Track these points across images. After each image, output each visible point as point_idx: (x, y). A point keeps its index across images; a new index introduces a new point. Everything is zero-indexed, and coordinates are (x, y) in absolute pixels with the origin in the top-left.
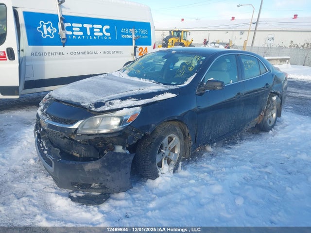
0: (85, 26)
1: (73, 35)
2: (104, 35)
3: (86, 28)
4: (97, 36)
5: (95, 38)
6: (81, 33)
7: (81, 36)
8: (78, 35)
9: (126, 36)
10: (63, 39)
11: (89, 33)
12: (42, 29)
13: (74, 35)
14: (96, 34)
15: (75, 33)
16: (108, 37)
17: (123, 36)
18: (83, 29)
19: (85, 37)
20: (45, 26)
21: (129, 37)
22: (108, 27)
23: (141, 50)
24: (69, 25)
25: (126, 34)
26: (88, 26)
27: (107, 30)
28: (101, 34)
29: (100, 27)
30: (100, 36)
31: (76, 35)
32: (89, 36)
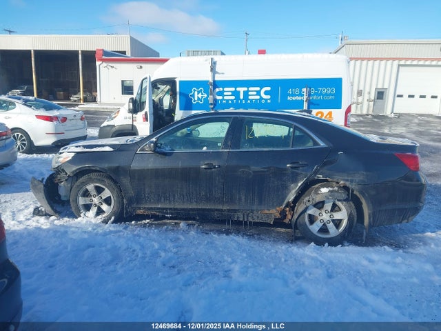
0: (238, 89)
1: (223, 99)
2: (261, 98)
3: (239, 92)
4: (251, 100)
5: (249, 101)
6: (233, 97)
7: (232, 100)
8: (229, 100)
9: (294, 98)
10: (211, 104)
11: (242, 97)
12: (193, 96)
13: (225, 100)
14: (250, 97)
15: (225, 98)
16: (266, 100)
17: (289, 98)
18: (236, 94)
19: (237, 101)
20: (196, 93)
21: (300, 98)
22: (268, 89)
23: (319, 115)
24: (221, 89)
25: (295, 96)
26: (242, 90)
27: (266, 93)
28: (258, 97)
29: (258, 89)
30: (256, 100)
31: (227, 100)
32: (241, 100)
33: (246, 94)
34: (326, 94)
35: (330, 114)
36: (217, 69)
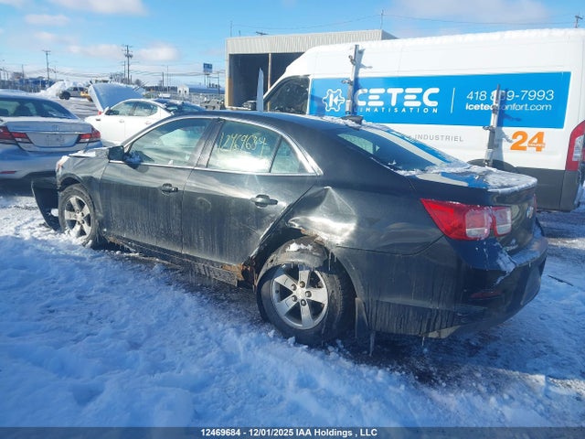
2: (423, 106)
4: (407, 108)
5: (404, 110)
6: (381, 104)
7: (379, 108)
9: (476, 107)
13: (368, 107)
15: (370, 104)
16: (431, 108)
17: (468, 107)
19: (386, 110)
20: (332, 96)
21: (486, 107)
22: (436, 90)
23: (520, 138)
24: (366, 91)
25: (478, 103)
27: (431, 97)
28: (418, 104)
30: (415, 108)
32: (393, 108)
33: (401, 97)
34: (536, 102)
35: (540, 136)
36: (363, 62)
